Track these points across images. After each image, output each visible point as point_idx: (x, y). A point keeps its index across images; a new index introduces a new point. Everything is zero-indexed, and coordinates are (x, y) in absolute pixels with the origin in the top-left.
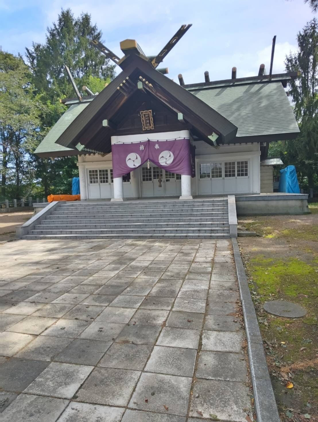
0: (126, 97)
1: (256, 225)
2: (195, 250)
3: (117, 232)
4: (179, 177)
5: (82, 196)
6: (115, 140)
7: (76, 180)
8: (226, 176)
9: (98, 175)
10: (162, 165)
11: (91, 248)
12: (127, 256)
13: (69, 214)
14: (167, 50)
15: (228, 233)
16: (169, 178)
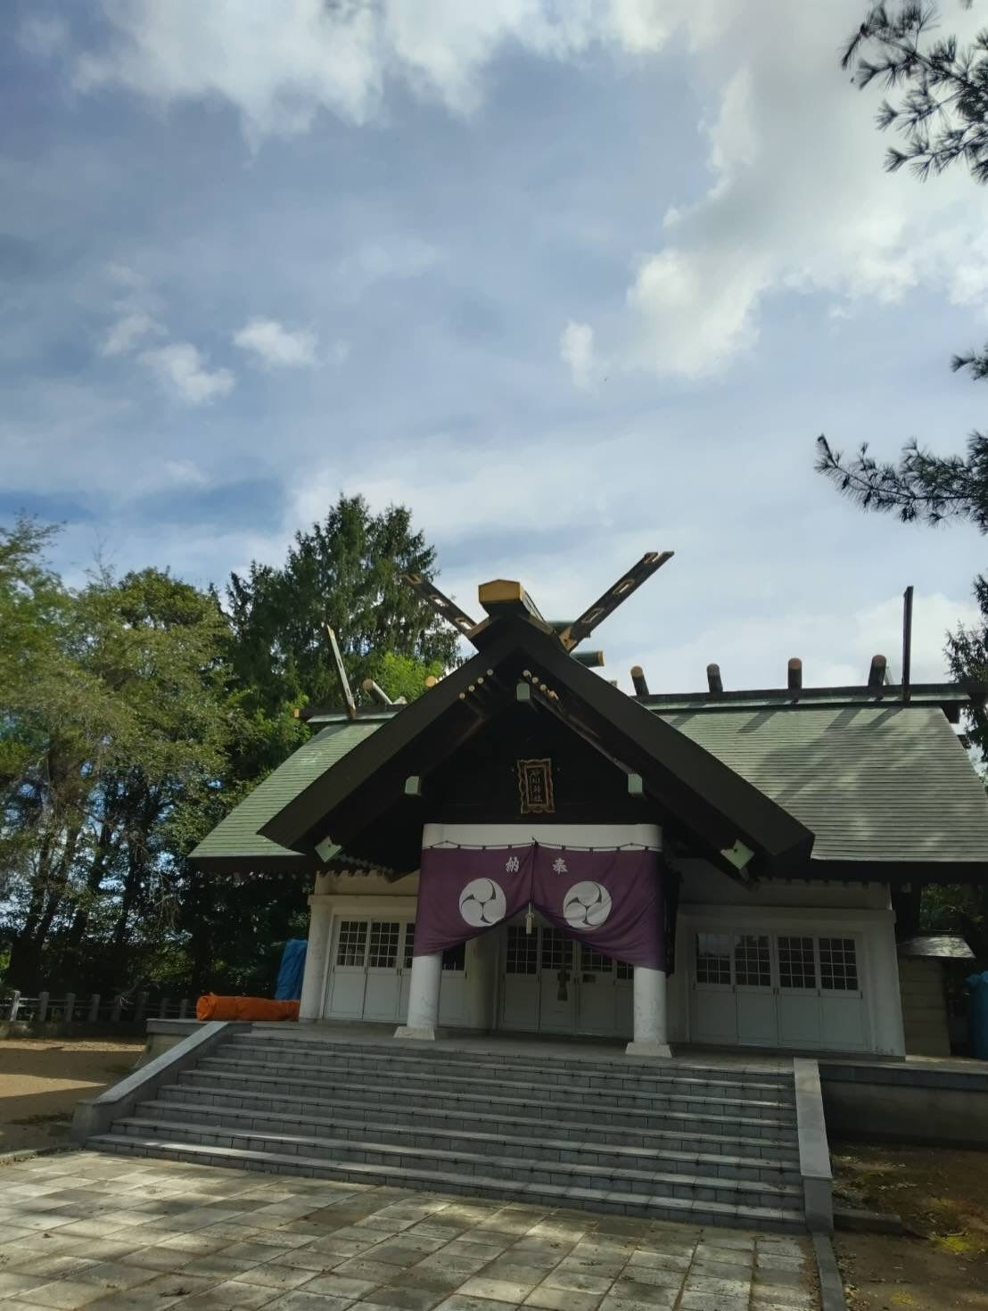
0: (480, 721)
1: (900, 1185)
2: (679, 1276)
3: (404, 1161)
4: (627, 974)
5: (306, 1006)
6: (437, 836)
7: (296, 946)
8: (785, 982)
9: (368, 939)
10: (571, 927)
11: (306, 1218)
12: (425, 1269)
13: (253, 1070)
14: (603, 610)
15: (797, 1209)
16: (594, 968)
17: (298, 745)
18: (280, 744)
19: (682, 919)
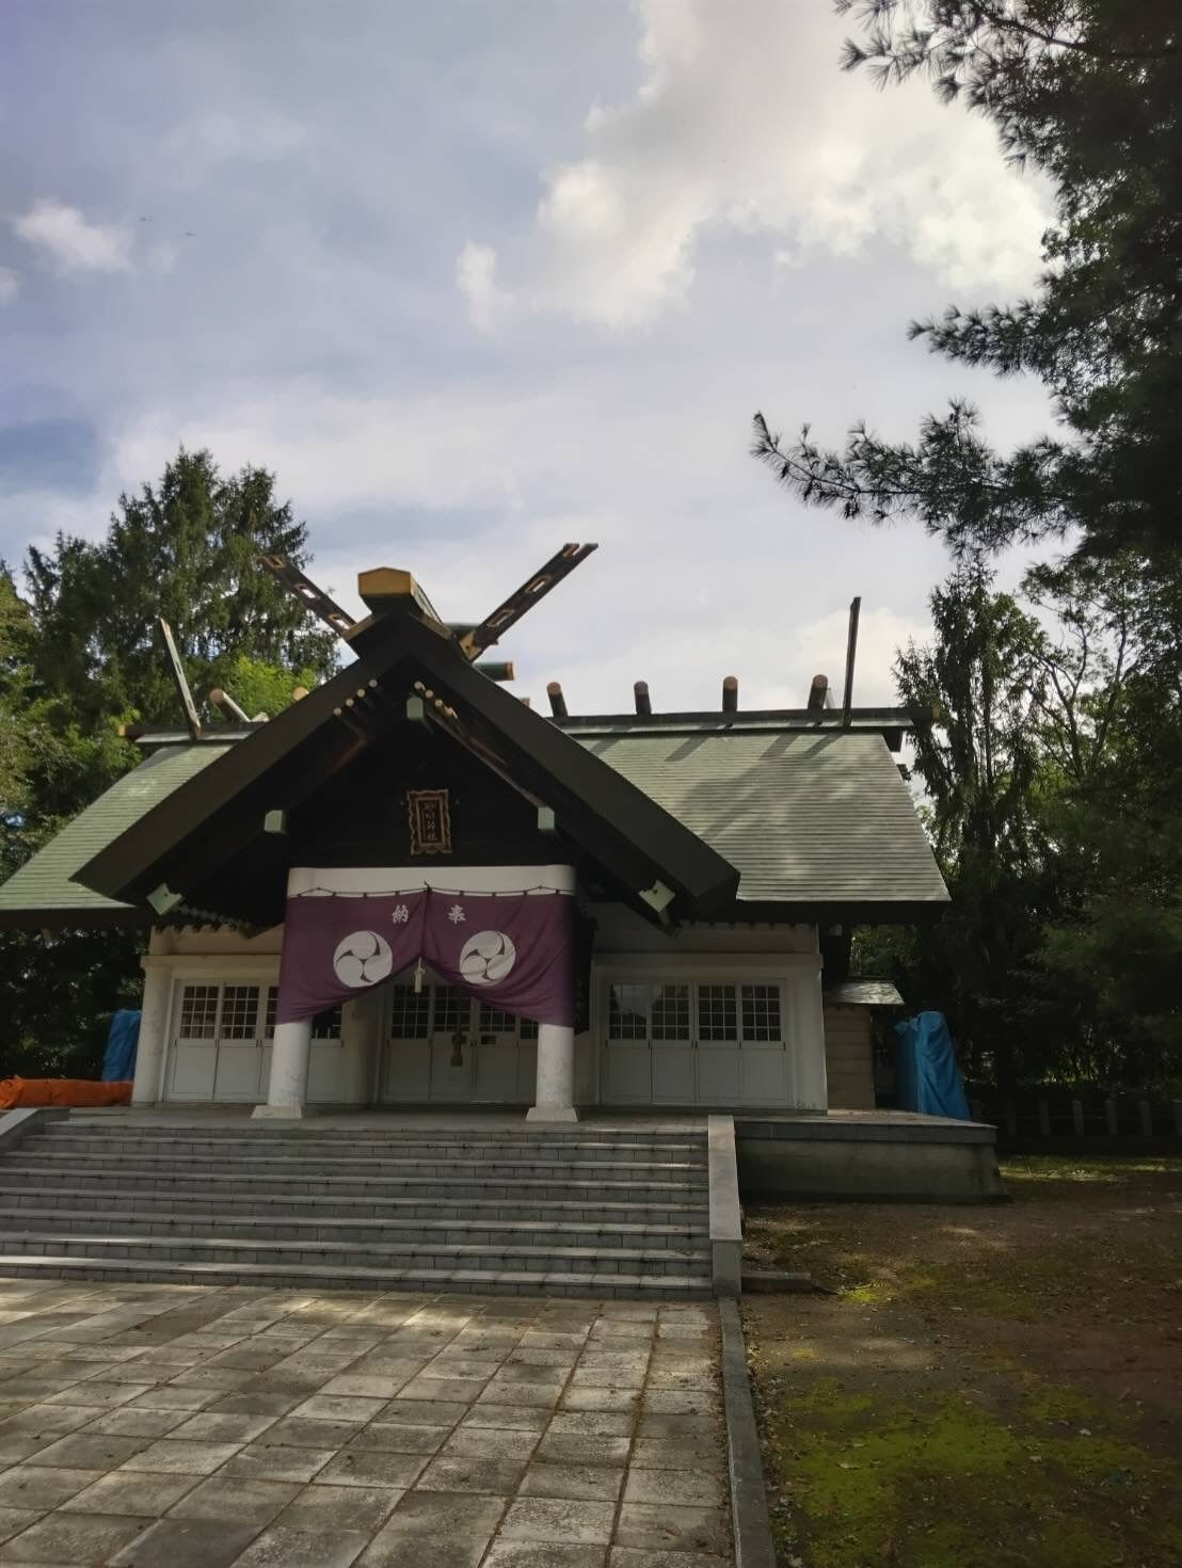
0: (361, 743)
1: (813, 1243)
2: (572, 1354)
3: (260, 1256)
4: (530, 1032)
5: (141, 1087)
6: (305, 882)
7: (127, 1018)
8: (704, 1035)
9: (220, 1006)
10: (468, 983)
11: (138, 1327)
12: (282, 1372)
13: (72, 1163)
14: (513, 611)
15: (704, 1276)
16: (494, 1029)
17: (126, 771)
18: (101, 770)
19: (597, 970)
